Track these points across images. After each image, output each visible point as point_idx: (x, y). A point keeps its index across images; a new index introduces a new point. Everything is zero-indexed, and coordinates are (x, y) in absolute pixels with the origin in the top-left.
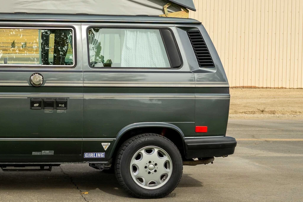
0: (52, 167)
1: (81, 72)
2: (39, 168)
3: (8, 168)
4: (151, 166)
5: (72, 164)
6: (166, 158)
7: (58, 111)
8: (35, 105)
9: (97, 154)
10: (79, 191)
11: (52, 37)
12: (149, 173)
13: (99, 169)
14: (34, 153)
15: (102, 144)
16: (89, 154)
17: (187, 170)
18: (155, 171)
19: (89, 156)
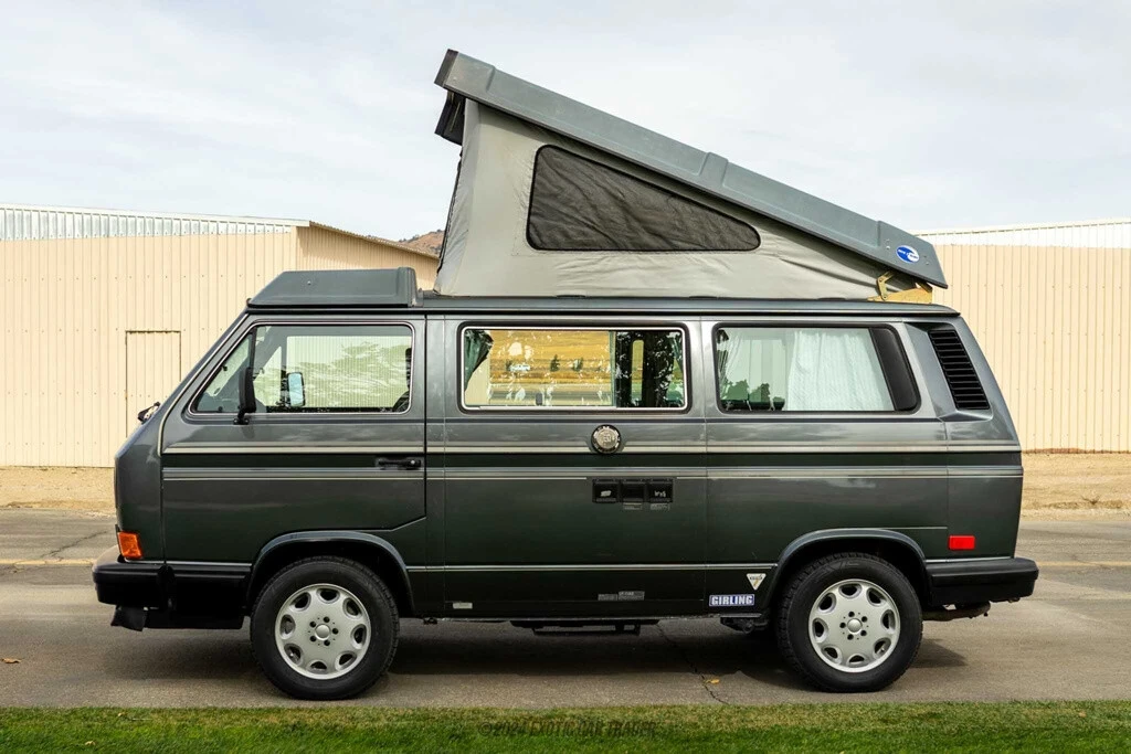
0: (642, 626)
1: (702, 421)
2: (613, 628)
3: (545, 629)
4: (855, 622)
5: (685, 620)
6: (886, 605)
7: (653, 505)
8: (604, 494)
9: (736, 598)
10: (698, 677)
11: (638, 347)
12: (850, 637)
13: (741, 629)
14: (602, 597)
15: (749, 576)
16: (721, 598)
17: (931, 629)
18: (864, 633)
19: (720, 603)
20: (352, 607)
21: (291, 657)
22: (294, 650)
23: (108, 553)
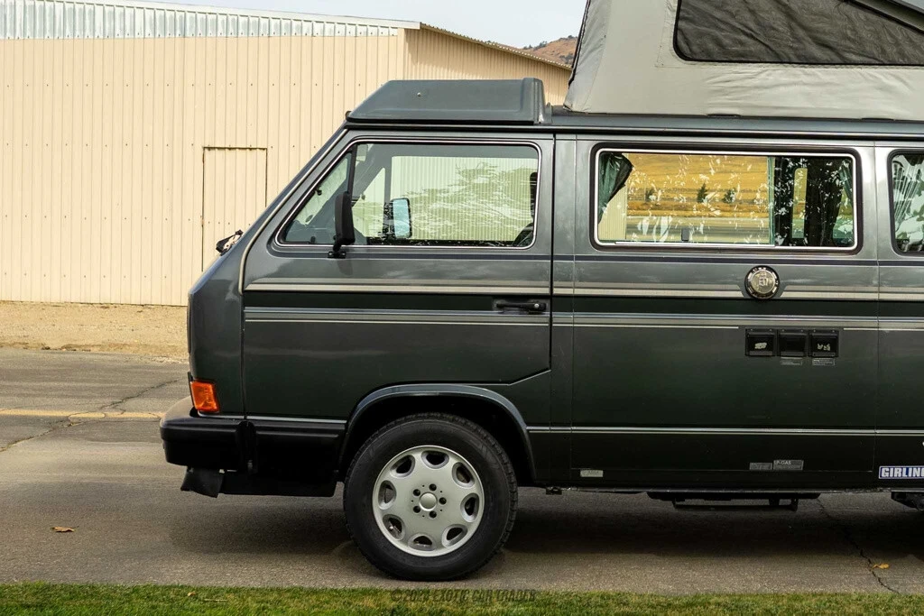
0: (800, 501)
1: (874, 263)
2: (766, 502)
3: (688, 502)
5: (849, 494)
7: (816, 361)
8: (759, 346)
9: (910, 470)
10: (864, 561)
11: (800, 179)
13: (915, 507)
14: (754, 466)
16: (892, 469)
19: (891, 475)
20: (462, 473)
21: (390, 531)
22: (395, 523)
23: (179, 406)
